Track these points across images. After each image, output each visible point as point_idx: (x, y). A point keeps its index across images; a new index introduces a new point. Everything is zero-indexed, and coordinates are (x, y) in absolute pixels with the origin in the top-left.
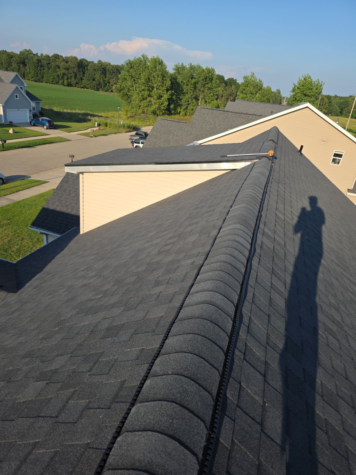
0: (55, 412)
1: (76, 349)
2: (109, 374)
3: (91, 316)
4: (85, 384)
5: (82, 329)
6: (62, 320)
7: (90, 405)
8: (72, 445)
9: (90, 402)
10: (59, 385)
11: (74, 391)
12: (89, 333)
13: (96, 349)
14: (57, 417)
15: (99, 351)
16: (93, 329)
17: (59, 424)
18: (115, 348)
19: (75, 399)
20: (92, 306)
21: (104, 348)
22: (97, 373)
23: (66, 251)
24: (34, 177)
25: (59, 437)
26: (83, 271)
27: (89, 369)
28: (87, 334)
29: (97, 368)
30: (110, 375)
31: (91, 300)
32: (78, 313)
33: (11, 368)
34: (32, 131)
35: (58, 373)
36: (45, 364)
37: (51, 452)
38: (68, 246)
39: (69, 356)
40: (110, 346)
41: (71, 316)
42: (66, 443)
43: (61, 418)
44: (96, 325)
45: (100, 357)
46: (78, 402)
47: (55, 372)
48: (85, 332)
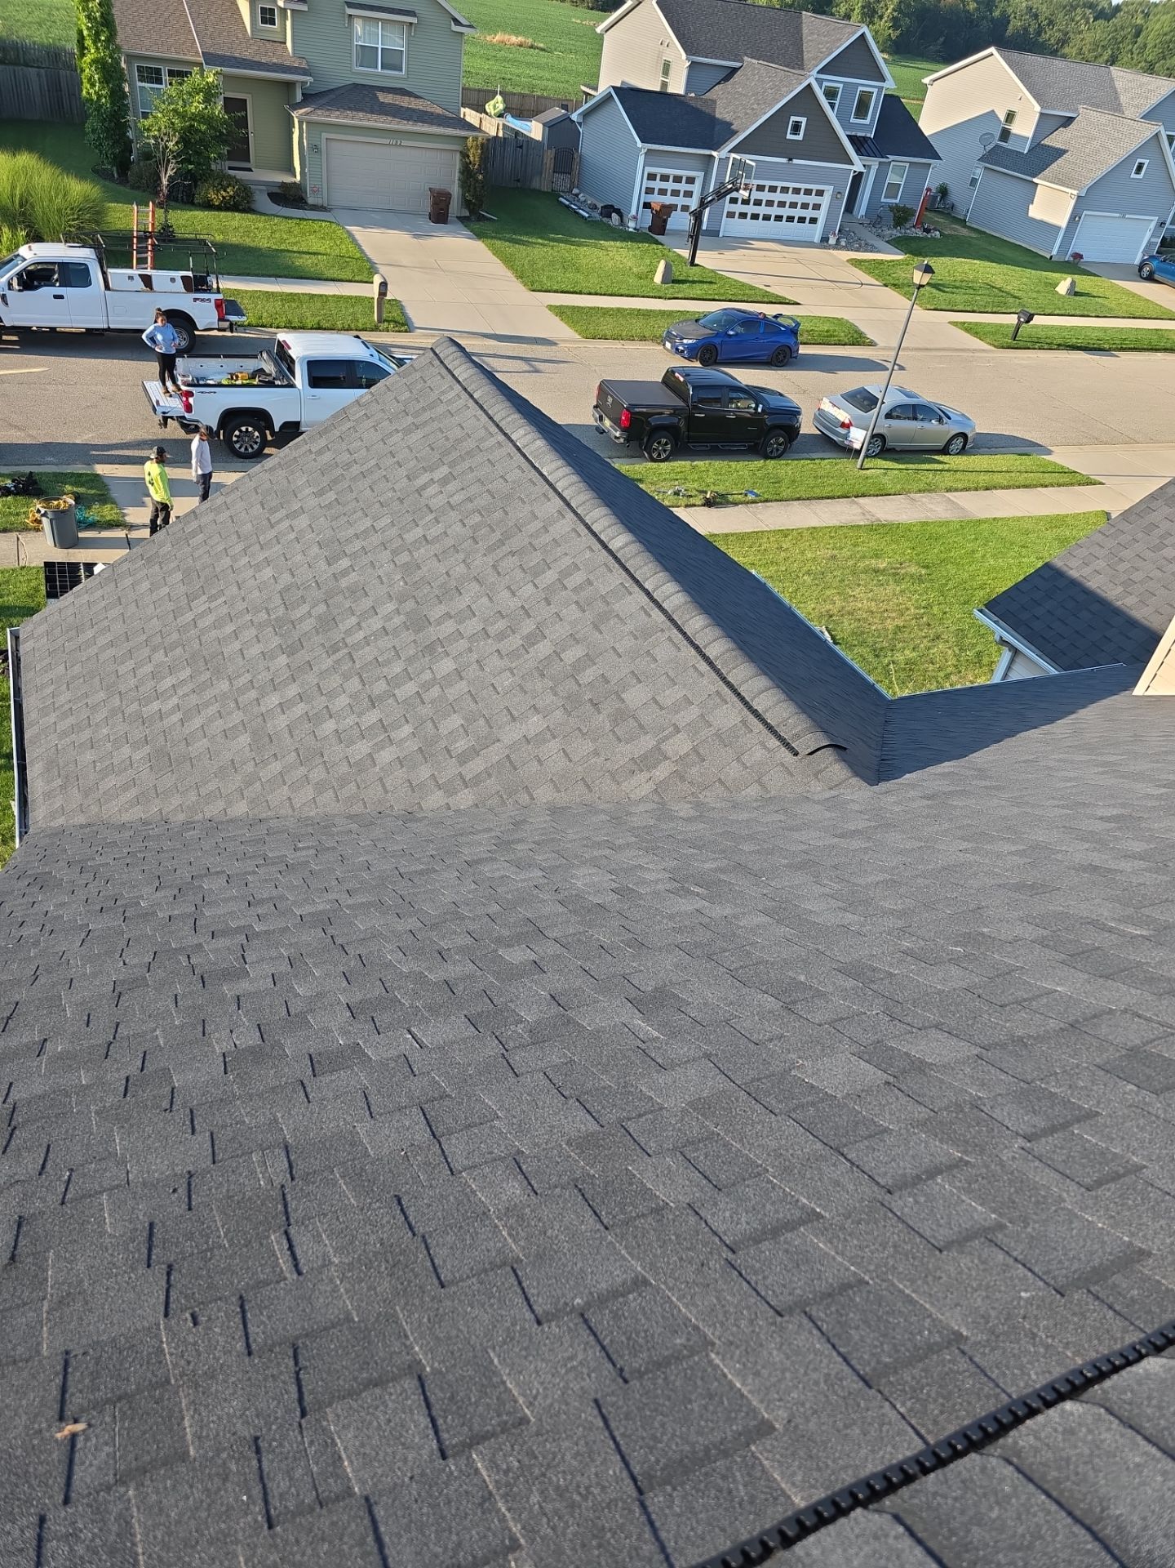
0: (886, 1173)
1: (1003, 1046)
2: (1094, 1193)
3: (1086, 976)
4: (1002, 1164)
5: (1039, 996)
6: (982, 934)
7: (1000, 1236)
8: (911, 1301)
9: (1001, 1227)
10: (921, 1113)
11: (961, 1159)
12: (1062, 1025)
13: (1070, 1086)
14: (889, 1192)
15: (1080, 1099)
16: (1077, 1021)
17: (890, 1215)
18: (1142, 1129)
19: (958, 1184)
20: (1098, 948)
21: (1099, 1102)
22: (1053, 1160)
23: (1061, 727)
24: (1061, 457)
25: (880, 1249)
26: (1101, 818)
27: (1030, 1130)
28: (1052, 1024)
29: (1055, 1146)
30: (1097, 1197)
31: (1099, 926)
32: (1042, 942)
33: (802, 978)
34: (1134, 295)
35: (925, 1075)
36: (895, 1026)
37: (847, 1269)
38: (1073, 716)
39: (976, 1051)
40: (1126, 1111)
41: (1017, 939)
42: (895, 1281)
43: (900, 1203)
44: (1095, 1016)
45: (1078, 1121)
46: (964, 1198)
47: (921, 1067)
48: (1050, 1014)
